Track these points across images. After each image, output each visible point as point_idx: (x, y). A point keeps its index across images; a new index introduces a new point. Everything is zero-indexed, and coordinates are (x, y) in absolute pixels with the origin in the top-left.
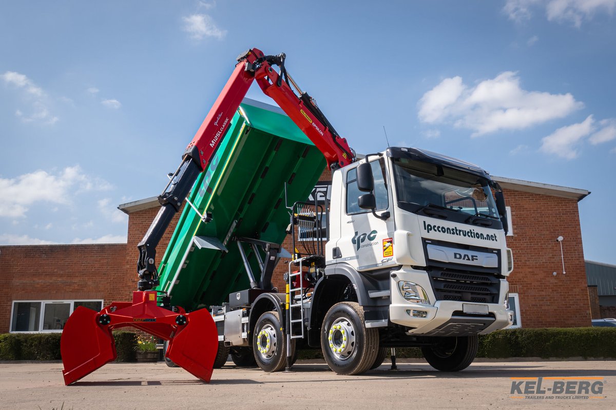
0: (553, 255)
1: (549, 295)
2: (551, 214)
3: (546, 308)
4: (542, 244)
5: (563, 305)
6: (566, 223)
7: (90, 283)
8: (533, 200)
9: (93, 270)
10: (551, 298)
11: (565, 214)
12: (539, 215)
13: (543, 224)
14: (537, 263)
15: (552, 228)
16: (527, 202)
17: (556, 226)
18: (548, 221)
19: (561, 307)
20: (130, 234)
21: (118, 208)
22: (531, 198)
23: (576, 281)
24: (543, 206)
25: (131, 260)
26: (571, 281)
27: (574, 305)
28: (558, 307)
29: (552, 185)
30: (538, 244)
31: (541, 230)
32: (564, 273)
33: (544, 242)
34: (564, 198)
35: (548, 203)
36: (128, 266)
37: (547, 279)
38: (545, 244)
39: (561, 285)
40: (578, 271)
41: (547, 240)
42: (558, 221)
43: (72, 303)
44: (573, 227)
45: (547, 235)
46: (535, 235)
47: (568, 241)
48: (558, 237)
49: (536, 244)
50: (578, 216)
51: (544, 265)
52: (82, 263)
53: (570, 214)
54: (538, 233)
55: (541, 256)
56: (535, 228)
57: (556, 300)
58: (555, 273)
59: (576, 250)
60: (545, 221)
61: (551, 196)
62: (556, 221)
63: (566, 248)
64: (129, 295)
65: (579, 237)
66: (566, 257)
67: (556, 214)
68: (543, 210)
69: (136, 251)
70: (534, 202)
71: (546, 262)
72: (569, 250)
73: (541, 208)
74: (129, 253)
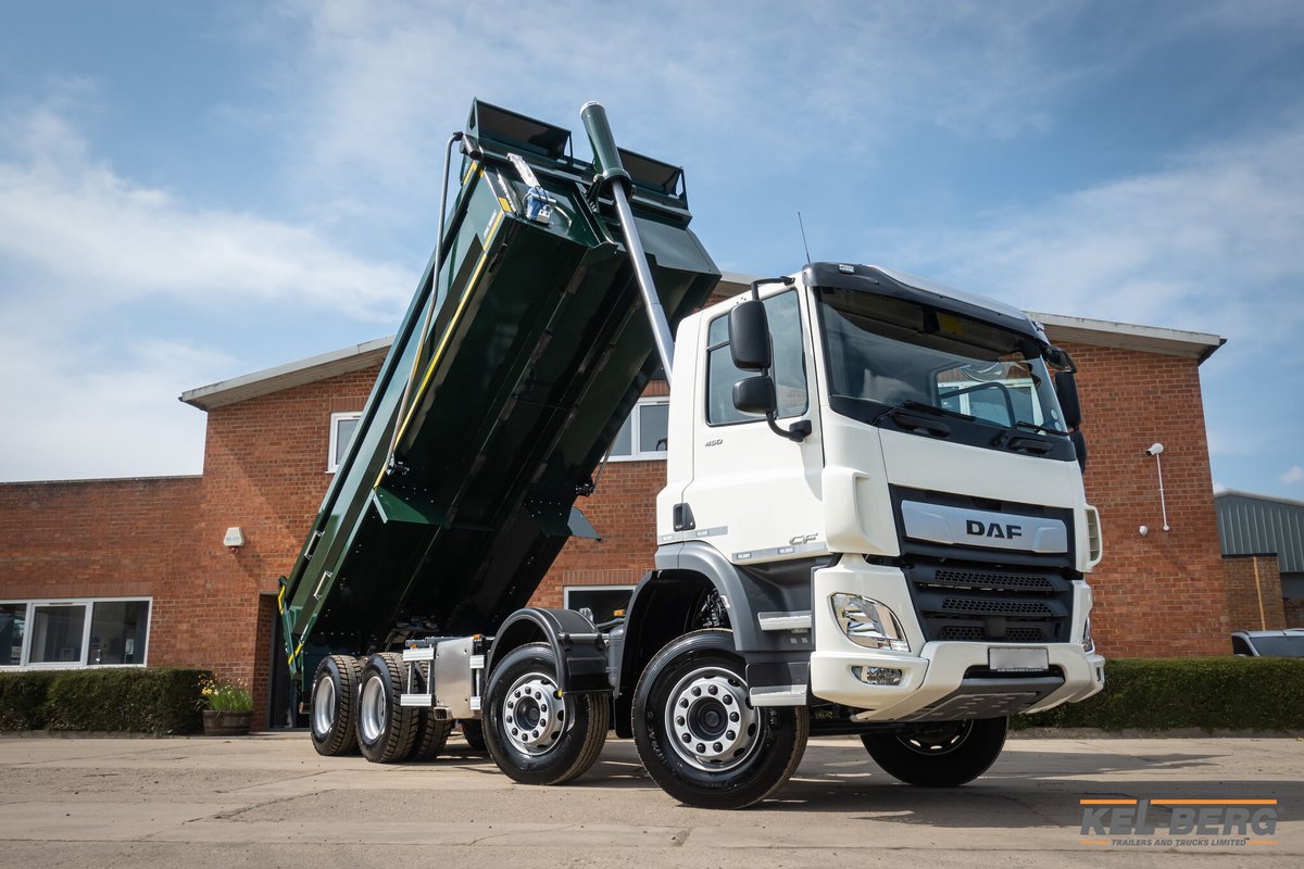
0: (1138, 488)
1: (1130, 581)
2: (1136, 393)
3: (1124, 609)
4: (1112, 462)
5: (1164, 603)
6: (1170, 412)
7: (126, 562)
8: (1093, 360)
9: (133, 534)
10: (1136, 586)
11: (1169, 392)
12: (1106, 395)
13: (1117, 415)
14: (1102, 506)
15: (1138, 424)
17: (1147, 419)
18: (1128, 409)
19: (1159, 609)
20: (210, 456)
21: (181, 399)
22: (1087, 357)
23: (1193, 546)
24: (1116, 374)
25: (210, 511)
26: (1182, 546)
27: (1189, 603)
28: (1152, 609)
30: (1104, 462)
31: (1112, 431)
32: (1166, 528)
33: (1118, 456)
34: (1168, 356)
35: (1127, 368)
36: (203, 524)
37: (1126, 543)
38: (1121, 462)
39: (1158, 558)
40: (1200, 524)
41: (1126, 452)
42: (1152, 408)
43: (89, 604)
44: (1187, 422)
45: (1125, 440)
46: (1098, 442)
47: (1175, 454)
48: (1151, 445)
49: (1098, 463)
50: (1200, 396)
51: (1118, 510)
52: (112, 520)
53: (1179, 392)
54: (1105, 436)
55: (1111, 489)
56: (1097, 426)
57: (1148, 592)
58: (1143, 529)
59: (1193, 475)
60: (1121, 409)
61: (1135, 352)
62: (1146, 409)
63: (1171, 471)
64: (204, 586)
65: (1201, 443)
66: (1171, 492)
67: (1147, 393)
68: (1116, 384)
69: (221, 492)
70: (1095, 365)
71: (1123, 505)
72: (1179, 476)
73: (1111, 379)
74: (205, 497)
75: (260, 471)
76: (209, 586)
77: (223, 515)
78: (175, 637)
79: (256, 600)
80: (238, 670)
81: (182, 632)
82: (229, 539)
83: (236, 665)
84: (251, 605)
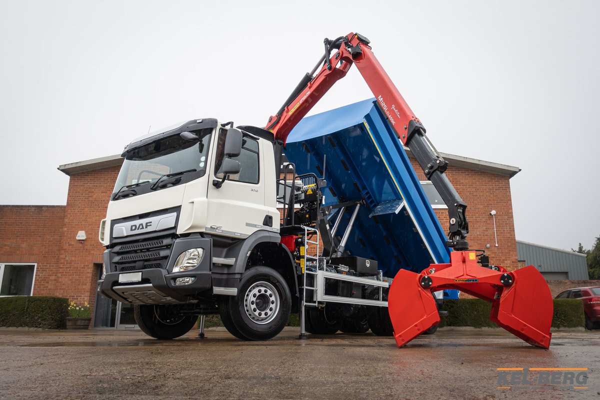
0: (486, 228)
2: (485, 189)
4: (476, 217)
6: (499, 198)
7: (23, 246)
11: (498, 190)
12: (474, 190)
13: (478, 198)
14: (472, 235)
15: (486, 202)
16: (463, 177)
17: (490, 200)
20: (70, 197)
21: (58, 169)
22: (467, 174)
23: (507, 253)
24: (477, 181)
25: (69, 223)
26: (503, 253)
29: (486, 162)
30: (473, 217)
31: (476, 204)
32: (497, 245)
33: (478, 215)
34: (498, 175)
35: (482, 179)
36: (66, 229)
38: (479, 217)
39: (494, 257)
40: (509, 244)
41: (481, 213)
42: (492, 196)
43: (2, 266)
44: (505, 202)
45: (481, 209)
46: (470, 209)
47: (500, 215)
48: (491, 211)
49: (470, 217)
50: (510, 192)
51: (477, 237)
53: (502, 190)
54: (473, 207)
55: (475, 228)
56: (470, 202)
58: (488, 245)
59: (508, 224)
60: (480, 196)
61: (485, 173)
62: (489, 196)
63: (499, 222)
64: (65, 259)
65: (510, 211)
66: (499, 231)
67: (490, 189)
68: (478, 185)
69: (75, 214)
70: (470, 177)
71: (480, 235)
72: (502, 224)
73: (476, 183)
74: (67, 216)
75: (96, 205)
76: (67, 258)
77: (77, 225)
78: (48, 283)
79: (91, 266)
80: (81, 299)
81: (52, 280)
82: (79, 236)
83: (80, 296)
84: (89, 268)
